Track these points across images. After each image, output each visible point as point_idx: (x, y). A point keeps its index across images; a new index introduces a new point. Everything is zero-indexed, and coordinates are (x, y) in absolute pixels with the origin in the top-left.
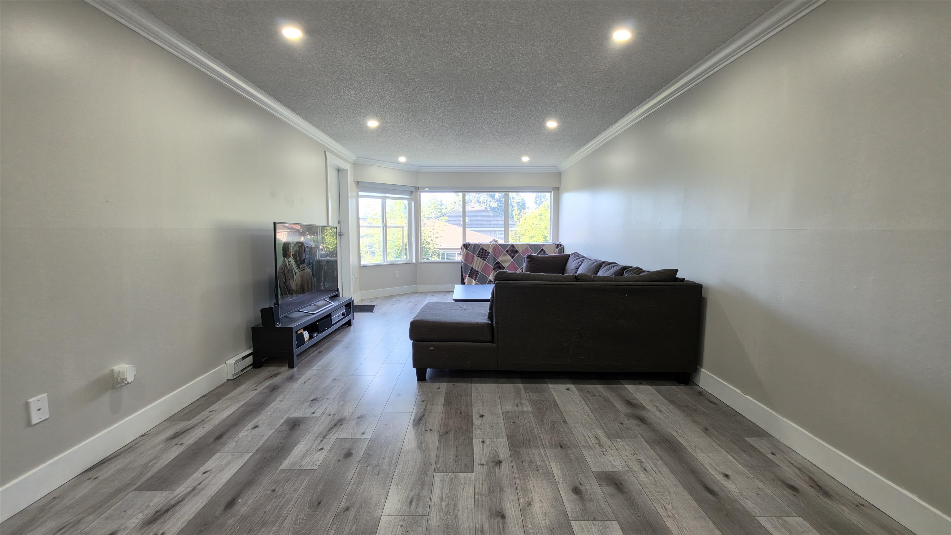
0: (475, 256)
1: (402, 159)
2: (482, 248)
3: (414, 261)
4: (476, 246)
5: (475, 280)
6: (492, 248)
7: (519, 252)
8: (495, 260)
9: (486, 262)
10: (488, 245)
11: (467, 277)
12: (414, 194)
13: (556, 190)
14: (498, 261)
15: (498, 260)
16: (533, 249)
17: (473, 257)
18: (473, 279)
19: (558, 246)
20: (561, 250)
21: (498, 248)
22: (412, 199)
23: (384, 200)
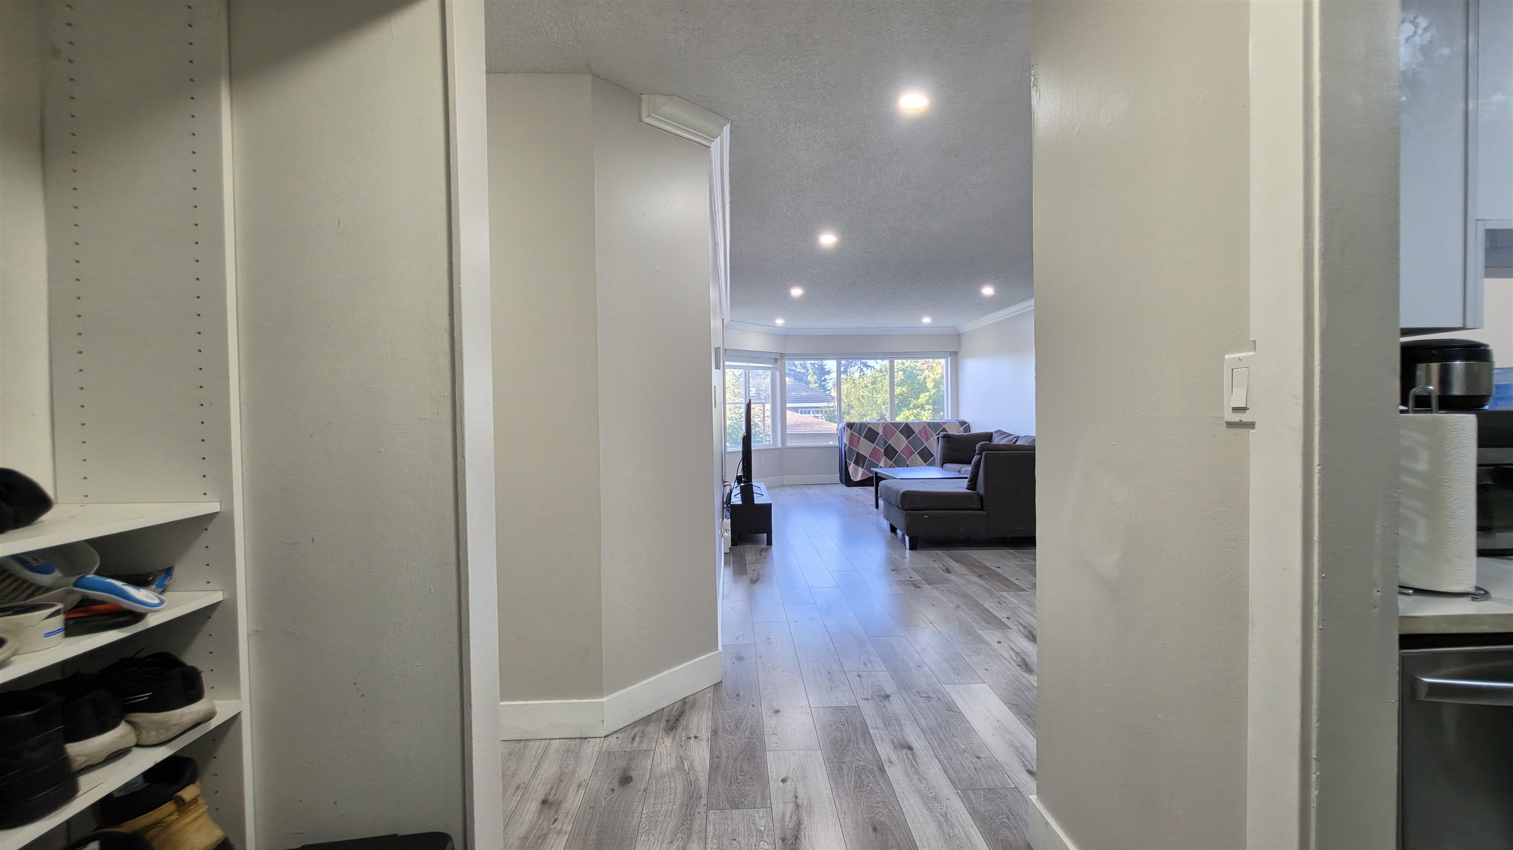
0: (862, 438)
1: (780, 322)
2: (869, 427)
3: (780, 446)
4: (862, 425)
5: (863, 468)
6: (882, 427)
7: (915, 433)
8: (886, 442)
9: (874, 445)
10: (877, 424)
11: (852, 464)
12: (779, 362)
13: (955, 355)
14: (889, 444)
15: (890, 442)
16: (932, 427)
17: (859, 439)
18: (859, 466)
19: (963, 423)
20: (967, 429)
21: (891, 428)
22: (776, 368)
23: (747, 371)
